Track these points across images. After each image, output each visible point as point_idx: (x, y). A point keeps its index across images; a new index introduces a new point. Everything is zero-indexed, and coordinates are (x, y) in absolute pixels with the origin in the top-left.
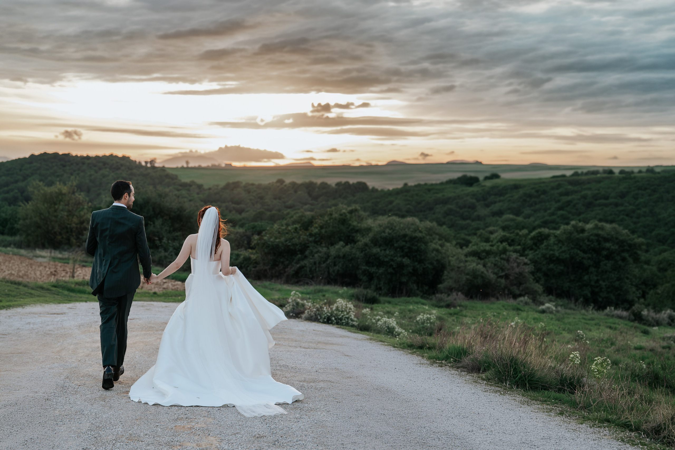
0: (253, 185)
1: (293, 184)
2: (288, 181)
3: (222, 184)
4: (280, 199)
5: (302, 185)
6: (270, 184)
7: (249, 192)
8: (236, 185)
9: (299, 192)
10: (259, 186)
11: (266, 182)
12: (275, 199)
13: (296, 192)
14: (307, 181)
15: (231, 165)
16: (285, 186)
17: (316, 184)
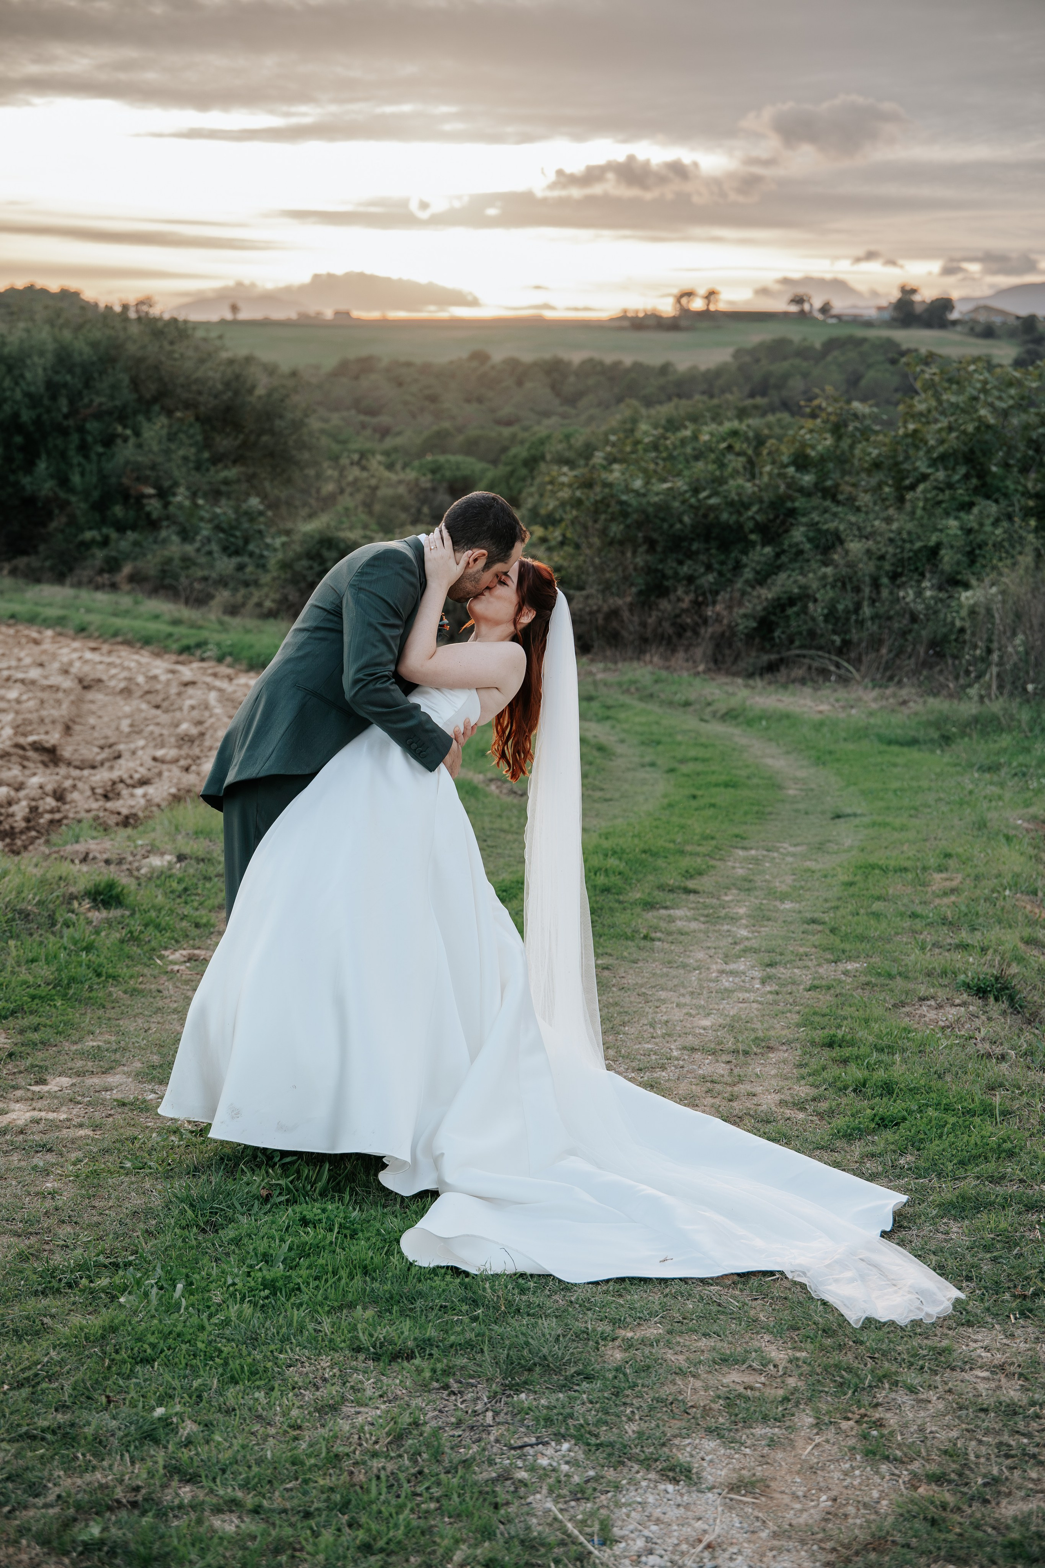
0: (408, 364)
1: (513, 364)
2: (498, 356)
3: (330, 362)
4: (480, 400)
5: (535, 364)
6: (451, 362)
7: (400, 384)
8: (366, 365)
9: (529, 385)
10: (426, 369)
11: (441, 358)
12: (468, 401)
13: (520, 383)
14: (547, 355)
15: (347, 314)
16: (493, 367)
17: (569, 364)
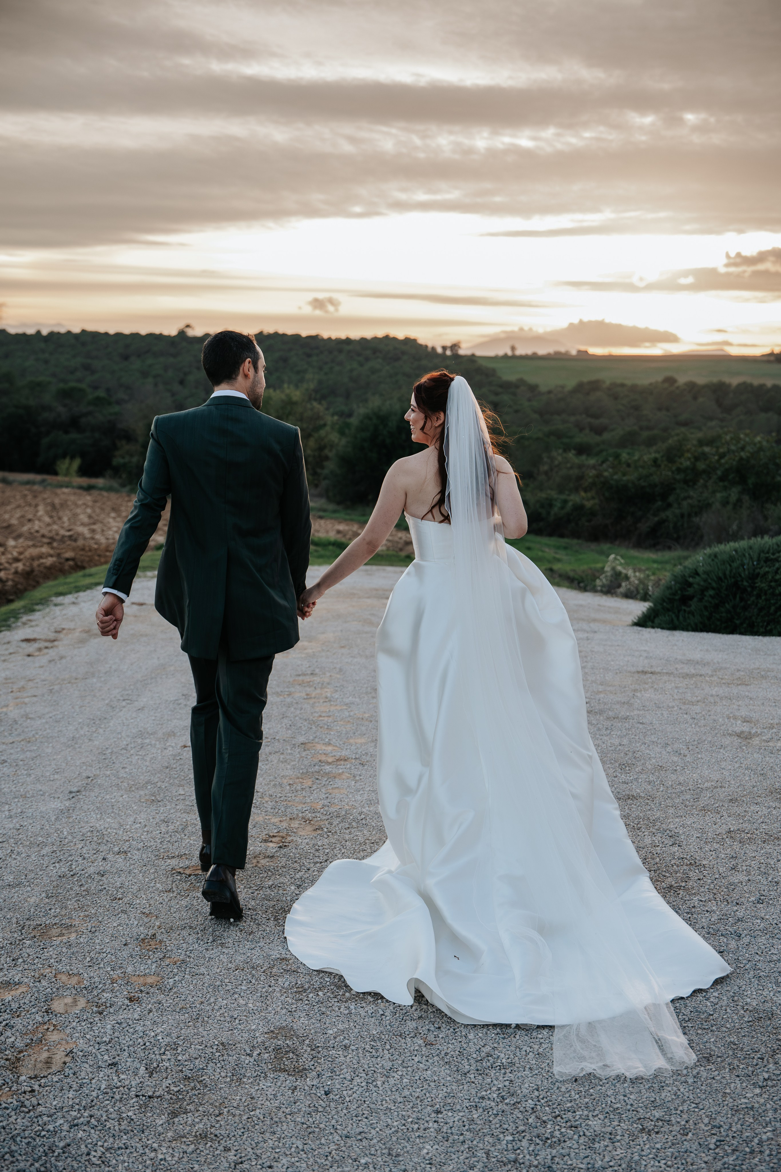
0: (623, 385)
1: (692, 386)
2: (682, 380)
3: (571, 384)
4: (668, 410)
5: (706, 386)
6: (651, 384)
7: (616, 397)
8: (595, 386)
9: (701, 400)
10: (634, 388)
11: (644, 381)
12: (660, 409)
13: (695, 398)
14: (715, 380)
15: (586, 352)
16: (678, 388)
17: (729, 385)
